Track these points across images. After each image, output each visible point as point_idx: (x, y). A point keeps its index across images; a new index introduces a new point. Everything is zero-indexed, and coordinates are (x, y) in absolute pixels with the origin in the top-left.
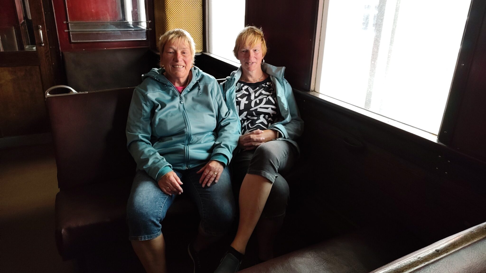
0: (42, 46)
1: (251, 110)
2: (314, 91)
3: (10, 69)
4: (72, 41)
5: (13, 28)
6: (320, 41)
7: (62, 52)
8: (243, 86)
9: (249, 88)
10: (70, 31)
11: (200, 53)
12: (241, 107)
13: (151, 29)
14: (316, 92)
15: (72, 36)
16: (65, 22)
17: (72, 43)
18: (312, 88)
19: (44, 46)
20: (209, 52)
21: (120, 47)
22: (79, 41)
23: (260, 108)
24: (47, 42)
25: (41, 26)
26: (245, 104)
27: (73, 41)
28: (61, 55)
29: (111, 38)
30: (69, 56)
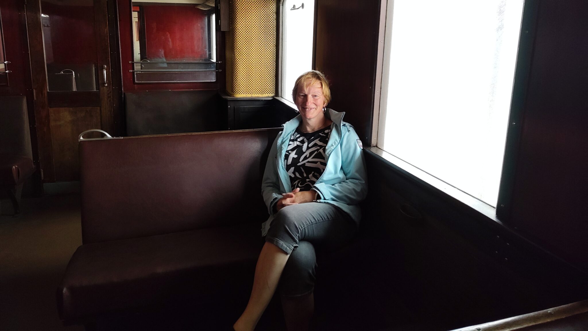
0: (105, 86)
1: (298, 165)
2: (376, 146)
3: (71, 109)
4: (136, 82)
5: (94, 65)
6: (381, 89)
7: (124, 94)
8: (299, 137)
9: (304, 139)
10: (135, 72)
11: (272, 97)
12: (288, 161)
13: (221, 70)
14: (379, 148)
15: (136, 76)
16: (130, 62)
17: (136, 84)
18: (374, 142)
19: (107, 87)
20: (281, 97)
21: (186, 89)
22: (143, 82)
23: (308, 162)
24: (110, 82)
25: (106, 66)
26: (293, 158)
27: (138, 82)
28: (123, 96)
29: (178, 79)
30: (131, 98)
